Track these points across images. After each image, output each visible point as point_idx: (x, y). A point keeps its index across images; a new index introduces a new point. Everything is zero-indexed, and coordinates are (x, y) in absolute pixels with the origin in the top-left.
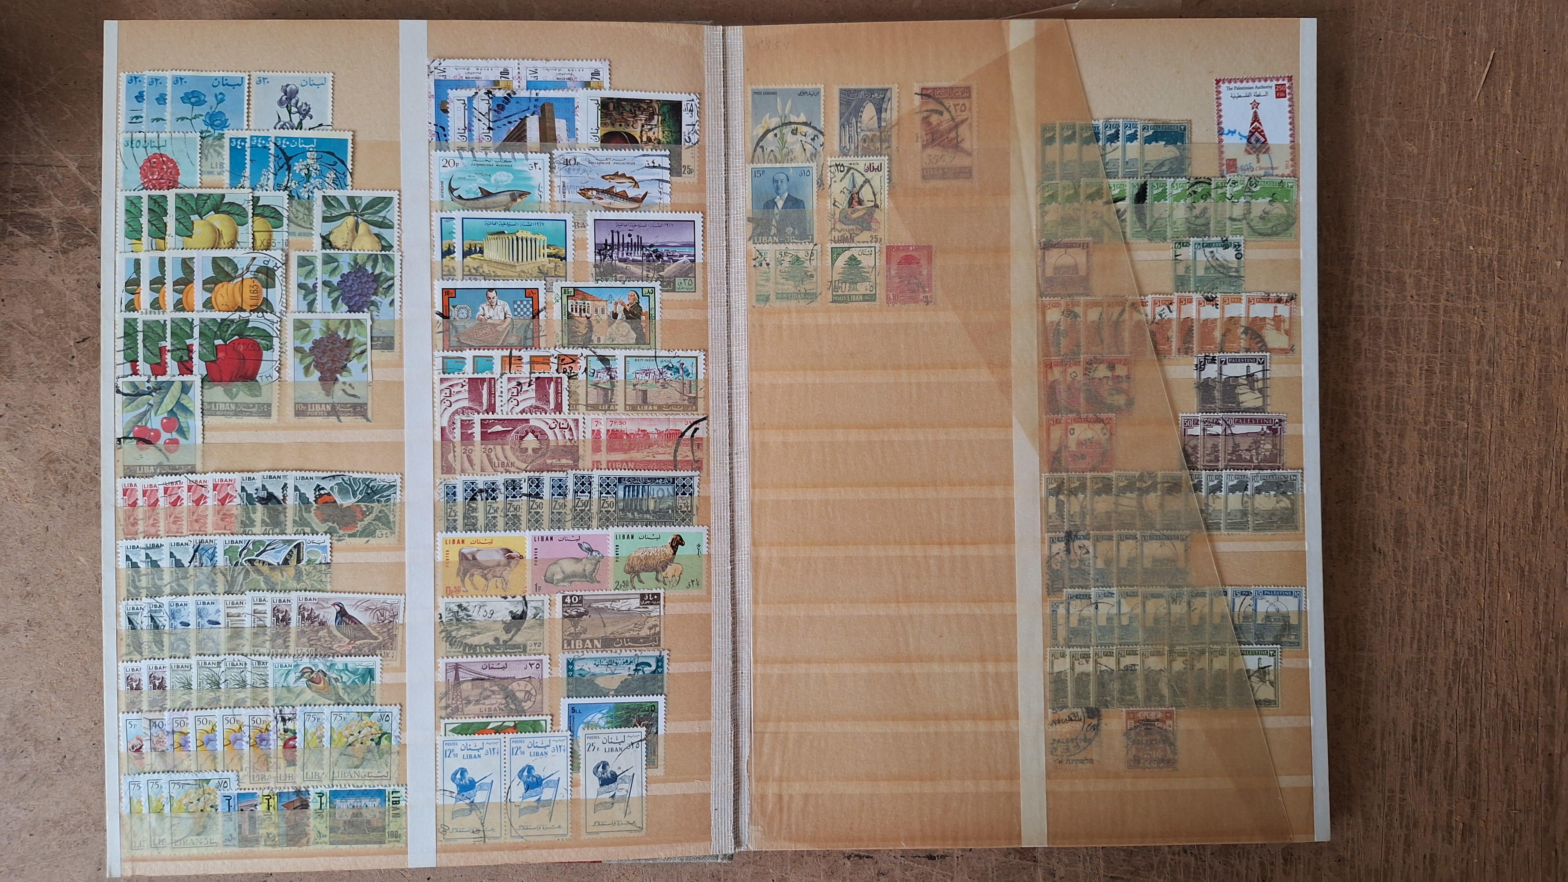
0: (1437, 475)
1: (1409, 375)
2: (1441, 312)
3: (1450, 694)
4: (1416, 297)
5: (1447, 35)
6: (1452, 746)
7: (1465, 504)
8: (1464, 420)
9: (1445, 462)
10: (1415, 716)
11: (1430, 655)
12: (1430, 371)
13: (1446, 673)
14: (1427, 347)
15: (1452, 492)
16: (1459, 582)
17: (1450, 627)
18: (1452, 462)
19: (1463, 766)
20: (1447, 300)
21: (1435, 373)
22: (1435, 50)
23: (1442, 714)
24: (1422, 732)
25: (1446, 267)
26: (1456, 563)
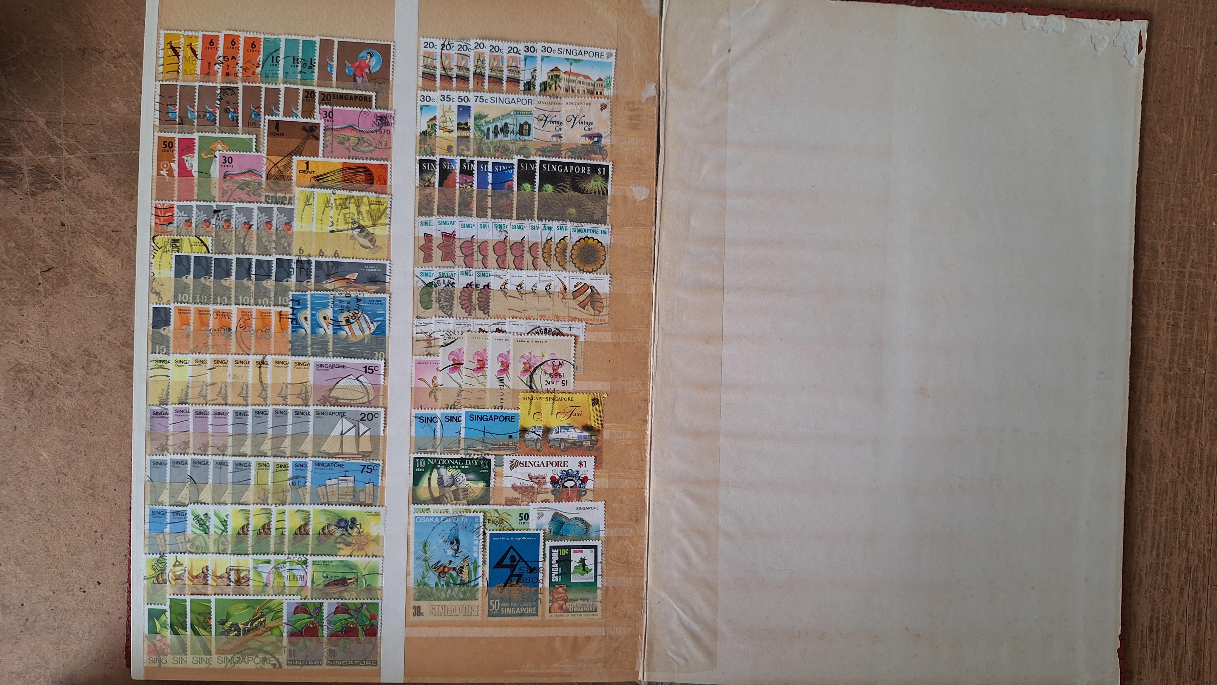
0: (1178, 412)
1: (1158, 329)
2: (1187, 277)
3: (1181, 594)
4: (1166, 264)
5: (1201, 44)
6: (1181, 637)
7: (1200, 438)
8: (1202, 367)
9: (1185, 402)
10: (1152, 611)
11: (1167, 561)
12: (1176, 326)
13: (1179, 576)
14: (1174, 306)
15: (1190, 427)
16: (1192, 501)
17: (1183, 538)
18: (1191, 401)
19: (1190, 654)
20: (1192, 267)
21: (1180, 328)
22: (1190, 57)
23: (1175, 610)
24: (1157, 624)
25: (1192, 240)
26: (1191, 485)
